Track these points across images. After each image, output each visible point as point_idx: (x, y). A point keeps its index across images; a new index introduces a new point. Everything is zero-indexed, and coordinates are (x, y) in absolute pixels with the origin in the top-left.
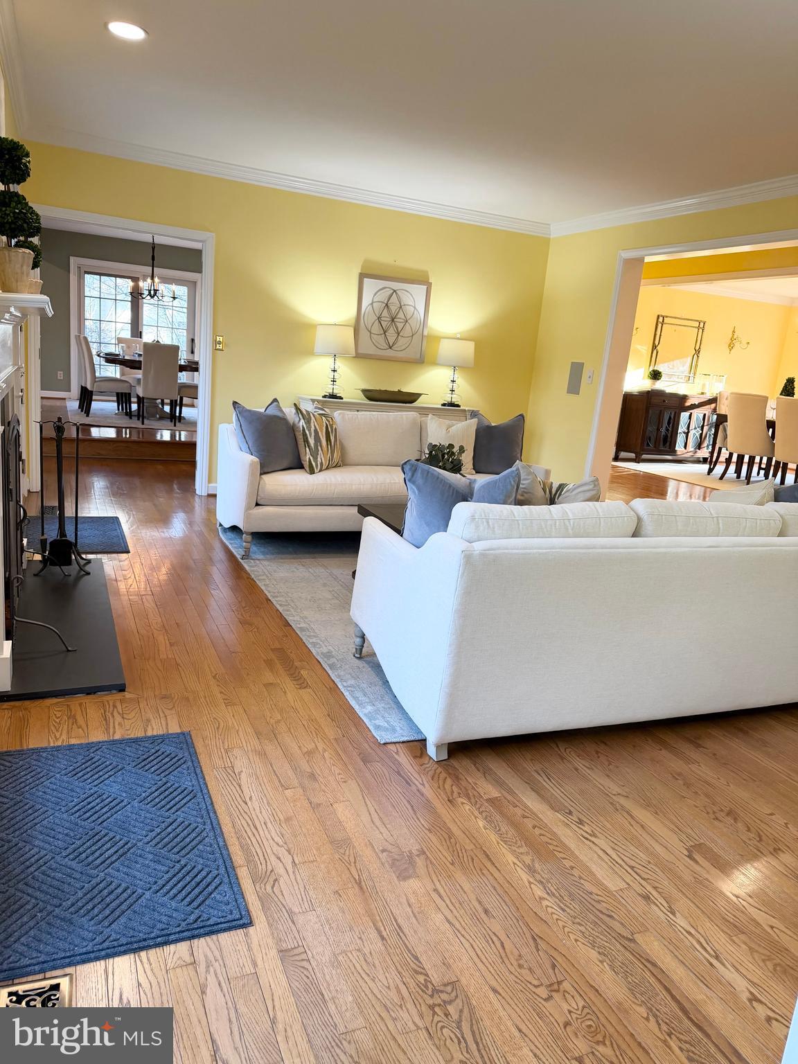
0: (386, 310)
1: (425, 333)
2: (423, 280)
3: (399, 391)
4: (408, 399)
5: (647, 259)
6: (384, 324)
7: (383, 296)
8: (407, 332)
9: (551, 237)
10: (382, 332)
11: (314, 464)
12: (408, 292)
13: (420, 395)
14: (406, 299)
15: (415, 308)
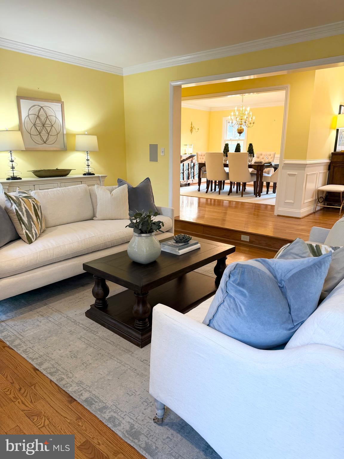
0: (38, 119)
1: (65, 132)
2: (57, 99)
3: (57, 169)
4: (63, 173)
5: (183, 86)
6: (38, 128)
7: (35, 110)
8: (53, 132)
9: (124, 75)
10: (38, 134)
11: (30, 235)
12: (50, 108)
13: (70, 170)
14: (50, 112)
15: (56, 117)
